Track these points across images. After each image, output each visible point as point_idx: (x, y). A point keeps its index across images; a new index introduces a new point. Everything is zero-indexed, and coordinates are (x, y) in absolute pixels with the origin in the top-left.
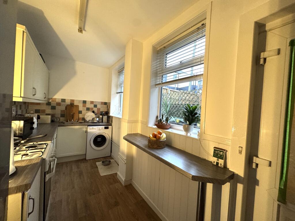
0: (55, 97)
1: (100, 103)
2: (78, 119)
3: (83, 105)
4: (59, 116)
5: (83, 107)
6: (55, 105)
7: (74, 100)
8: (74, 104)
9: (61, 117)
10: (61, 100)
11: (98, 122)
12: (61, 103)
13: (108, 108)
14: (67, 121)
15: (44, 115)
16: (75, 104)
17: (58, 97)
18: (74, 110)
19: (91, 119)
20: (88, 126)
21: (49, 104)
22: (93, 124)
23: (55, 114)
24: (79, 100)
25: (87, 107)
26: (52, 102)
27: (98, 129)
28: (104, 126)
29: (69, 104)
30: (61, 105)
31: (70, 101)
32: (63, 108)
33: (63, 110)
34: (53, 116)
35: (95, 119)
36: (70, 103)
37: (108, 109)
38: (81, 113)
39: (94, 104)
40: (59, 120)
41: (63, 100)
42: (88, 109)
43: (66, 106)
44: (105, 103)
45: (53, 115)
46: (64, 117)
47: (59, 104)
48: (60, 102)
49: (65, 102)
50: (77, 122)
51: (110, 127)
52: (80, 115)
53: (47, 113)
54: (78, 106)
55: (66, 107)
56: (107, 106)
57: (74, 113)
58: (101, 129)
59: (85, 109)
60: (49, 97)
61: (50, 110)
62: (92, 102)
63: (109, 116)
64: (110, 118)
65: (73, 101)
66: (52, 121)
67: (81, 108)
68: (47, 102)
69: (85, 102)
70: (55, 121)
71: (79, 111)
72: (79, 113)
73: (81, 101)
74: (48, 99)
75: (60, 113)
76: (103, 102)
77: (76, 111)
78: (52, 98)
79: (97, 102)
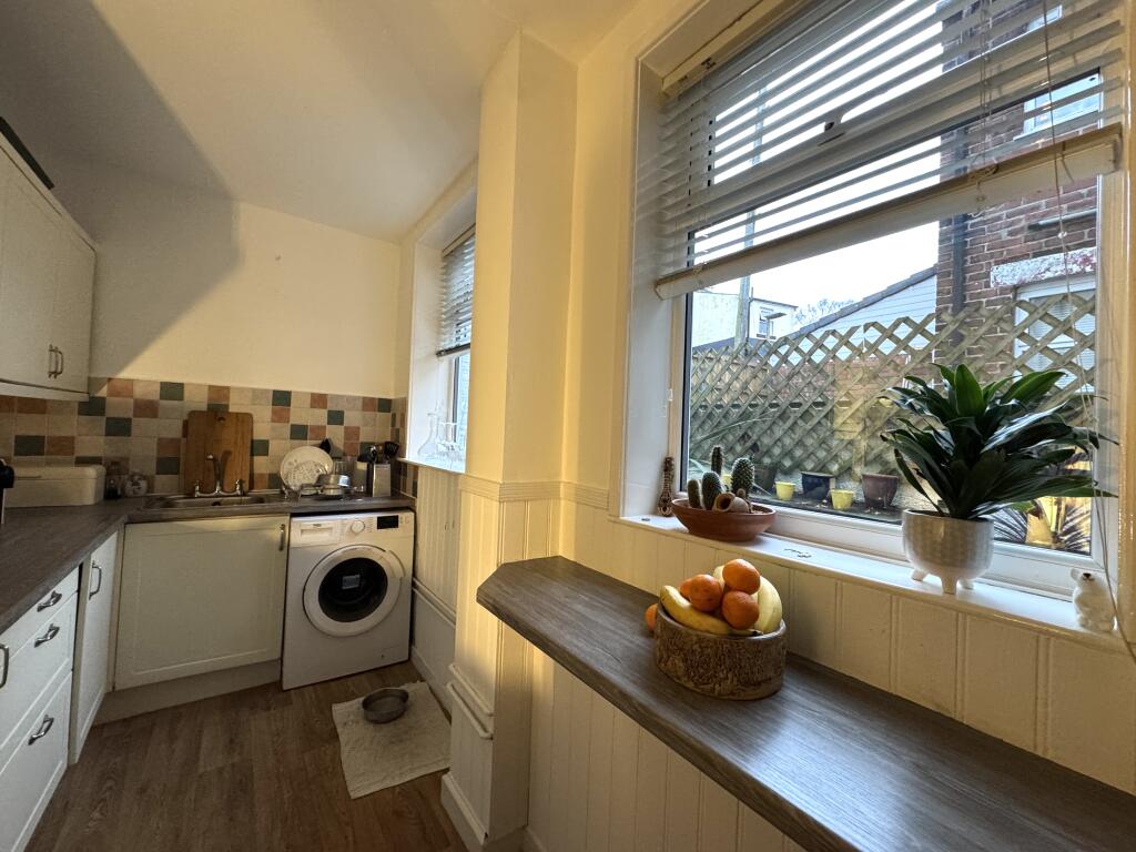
0: (125, 374)
1: (360, 404)
2: (247, 479)
3: (274, 412)
4: (151, 468)
5: (273, 421)
6: (130, 414)
7: (228, 388)
8: (227, 406)
9: (158, 473)
10: (158, 388)
11: (348, 493)
13: (398, 426)
14: (190, 495)
15: (66, 464)
16: (231, 410)
17: (145, 371)
18: (228, 437)
19: (313, 481)
20: (294, 515)
21: (93, 407)
22: (321, 503)
23: (127, 459)
24: (254, 390)
25: (292, 422)
26: (111, 400)
27: (347, 528)
28: (374, 516)
29: (204, 407)
30: (160, 413)
31: (205, 392)
32: (173, 429)
33: (172, 440)
34: (114, 468)
35: (332, 480)
36: (209, 405)
37: (398, 430)
38: (266, 453)
39: (332, 406)
41: (173, 391)
42: (299, 433)
43: (185, 417)
44: (384, 405)
45: (115, 463)
46: (177, 473)
47: (147, 409)
48: (156, 397)
49: (181, 399)
50: (244, 494)
51: (405, 518)
52: (259, 460)
53: (82, 452)
54: (250, 416)
55: (186, 425)
56: (394, 416)
57: (228, 453)
58: (358, 527)
59: (287, 431)
60: (93, 375)
61: (102, 439)
62: (319, 400)
63: (400, 463)
64: (405, 475)
65: (221, 392)
66: (111, 495)
67: (263, 429)
68: (84, 398)
69: (282, 399)
70: (124, 496)
71: (252, 441)
72: (252, 455)
73: (267, 391)
74: (92, 383)
75: (154, 453)
76: (372, 400)
77: (235, 443)
78: (110, 379)
79: (342, 397)
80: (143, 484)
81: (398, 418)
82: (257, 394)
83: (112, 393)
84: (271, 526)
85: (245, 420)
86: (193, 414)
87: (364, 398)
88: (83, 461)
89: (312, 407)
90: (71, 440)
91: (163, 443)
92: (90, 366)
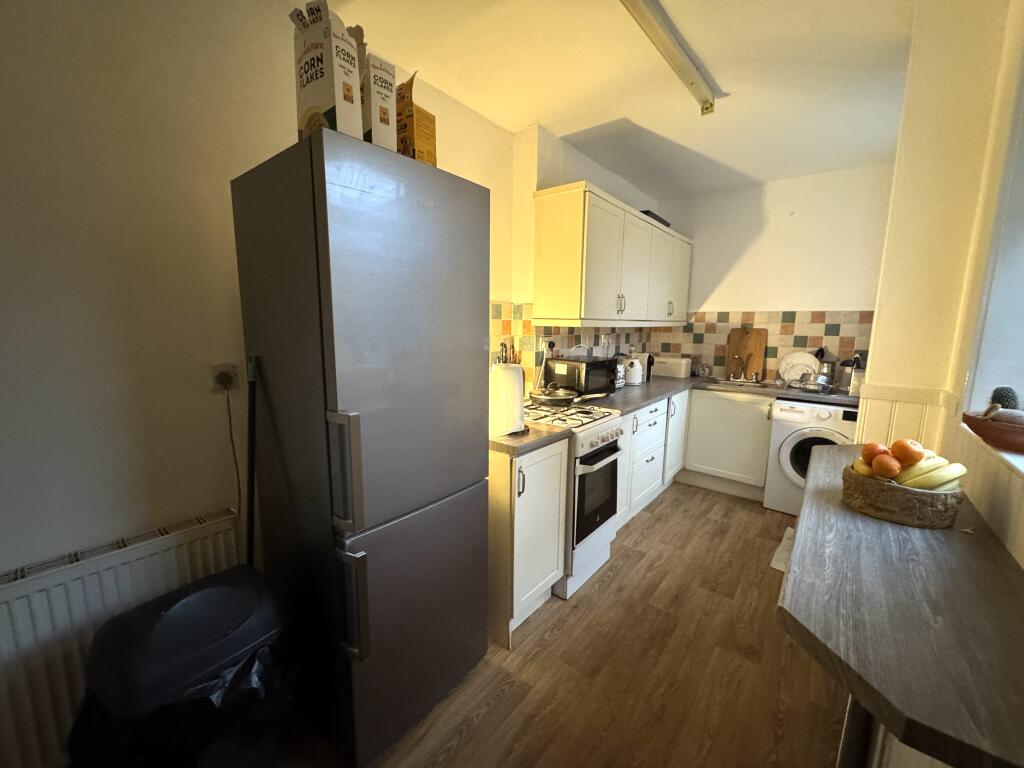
0: (702, 310)
1: (857, 317)
2: (761, 372)
3: (782, 327)
4: (711, 362)
5: (781, 334)
6: (703, 332)
7: (753, 313)
8: (752, 325)
9: (715, 364)
10: (716, 316)
12: (719, 324)
14: (728, 379)
15: (677, 357)
16: (755, 327)
17: (710, 308)
18: (752, 345)
20: (778, 398)
21: (688, 328)
23: (700, 356)
24: (770, 313)
25: (795, 334)
26: (696, 324)
27: (815, 414)
28: (841, 410)
29: (739, 326)
30: (717, 331)
31: (740, 316)
32: (722, 340)
33: (722, 346)
34: (696, 360)
35: (812, 378)
36: (742, 325)
38: (775, 355)
39: (829, 320)
40: (710, 373)
41: (723, 317)
42: (801, 342)
43: (729, 333)
45: (696, 358)
46: (723, 365)
47: (711, 328)
48: (715, 321)
49: (727, 321)
50: (757, 382)
52: (770, 361)
53: (684, 352)
54: (766, 331)
55: (729, 336)
57: (750, 355)
58: (825, 415)
59: (790, 340)
60: (690, 312)
61: (691, 345)
62: (818, 317)
65: (749, 316)
66: (693, 374)
67: (774, 339)
68: (685, 324)
69: (789, 317)
70: (698, 376)
71: (766, 348)
72: (766, 356)
73: (777, 313)
74: (689, 315)
75: (713, 354)
76: (869, 313)
77: (756, 349)
78: (696, 313)
79: (840, 312)
80: (707, 370)
82: (771, 315)
83: (697, 321)
84: (764, 404)
85: (763, 333)
86: (734, 331)
88: (684, 356)
90: (679, 345)
91: (718, 348)
92: (688, 308)
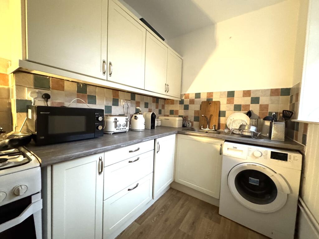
0: (187, 93)
1: (269, 93)
2: (217, 125)
3: (228, 100)
5: (227, 103)
6: (188, 104)
7: (213, 93)
8: (212, 99)
9: (194, 121)
10: (194, 95)
13: (293, 102)
14: (200, 129)
16: (214, 100)
17: (191, 91)
18: (212, 110)
19: (238, 128)
20: (226, 141)
21: (182, 102)
22: (240, 138)
24: (221, 92)
25: (235, 104)
26: (185, 100)
28: (269, 151)
30: (195, 103)
31: (206, 95)
32: (197, 108)
33: (198, 111)
34: (185, 119)
36: (207, 99)
38: (225, 116)
39: (253, 95)
40: (192, 125)
41: (198, 95)
42: (238, 108)
43: (201, 104)
44: (286, 92)
45: (185, 117)
46: (198, 121)
47: (192, 102)
48: (194, 98)
49: (200, 98)
50: (216, 130)
51: (294, 158)
52: (222, 119)
54: (219, 102)
56: (291, 97)
57: (211, 115)
58: (258, 154)
59: (232, 107)
60: (182, 94)
61: (183, 110)
62: (247, 93)
63: (294, 122)
64: (297, 130)
65: (210, 94)
66: (184, 126)
67: (223, 107)
68: (180, 100)
69: (231, 94)
72: (219, 116)
73: (225, 92)
74: (181, 96)
75: (193, 115)
76: (277, 90)
77: (214, 111)
78: (185, 94)
79: (259, 91)
81: (294, 98)
82: (221, 94)
83: (186, 98)
84: (217, 144)
86: (203, 102)
87: (271, 90)
88: (180, 116)
89: (243, 96)
90: (178, 111)
91: (196, 112)
92: (181, 92)
